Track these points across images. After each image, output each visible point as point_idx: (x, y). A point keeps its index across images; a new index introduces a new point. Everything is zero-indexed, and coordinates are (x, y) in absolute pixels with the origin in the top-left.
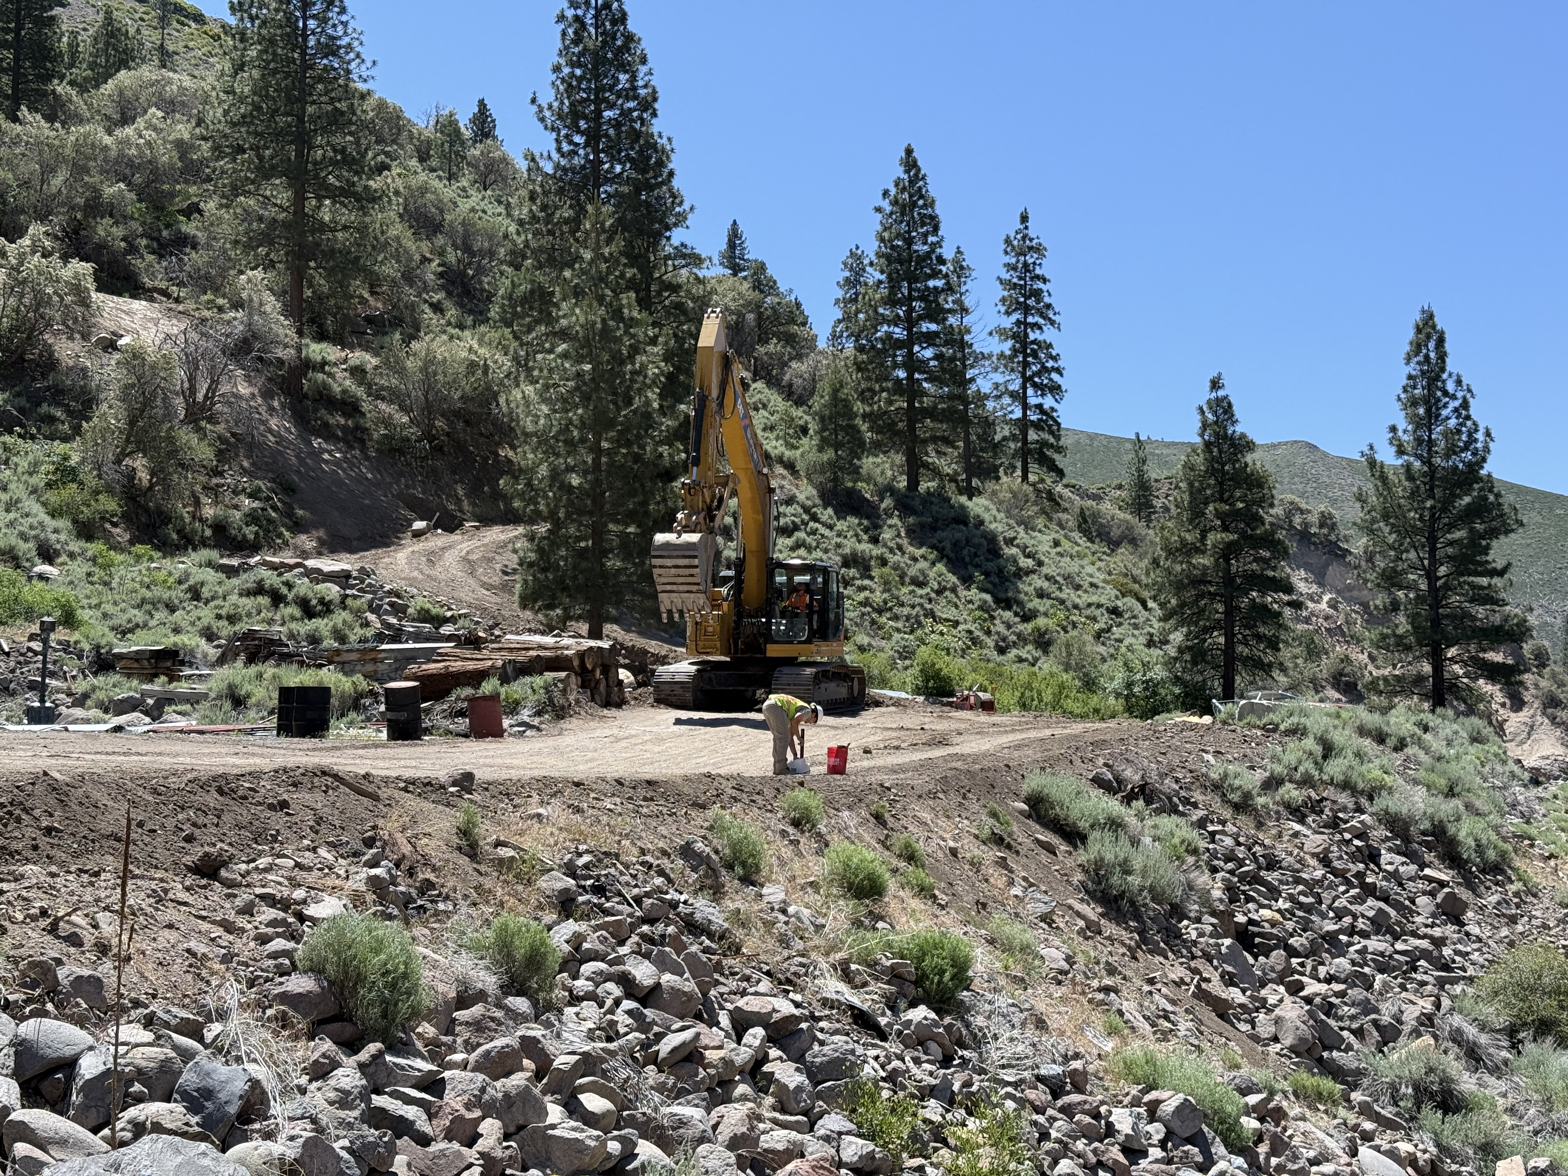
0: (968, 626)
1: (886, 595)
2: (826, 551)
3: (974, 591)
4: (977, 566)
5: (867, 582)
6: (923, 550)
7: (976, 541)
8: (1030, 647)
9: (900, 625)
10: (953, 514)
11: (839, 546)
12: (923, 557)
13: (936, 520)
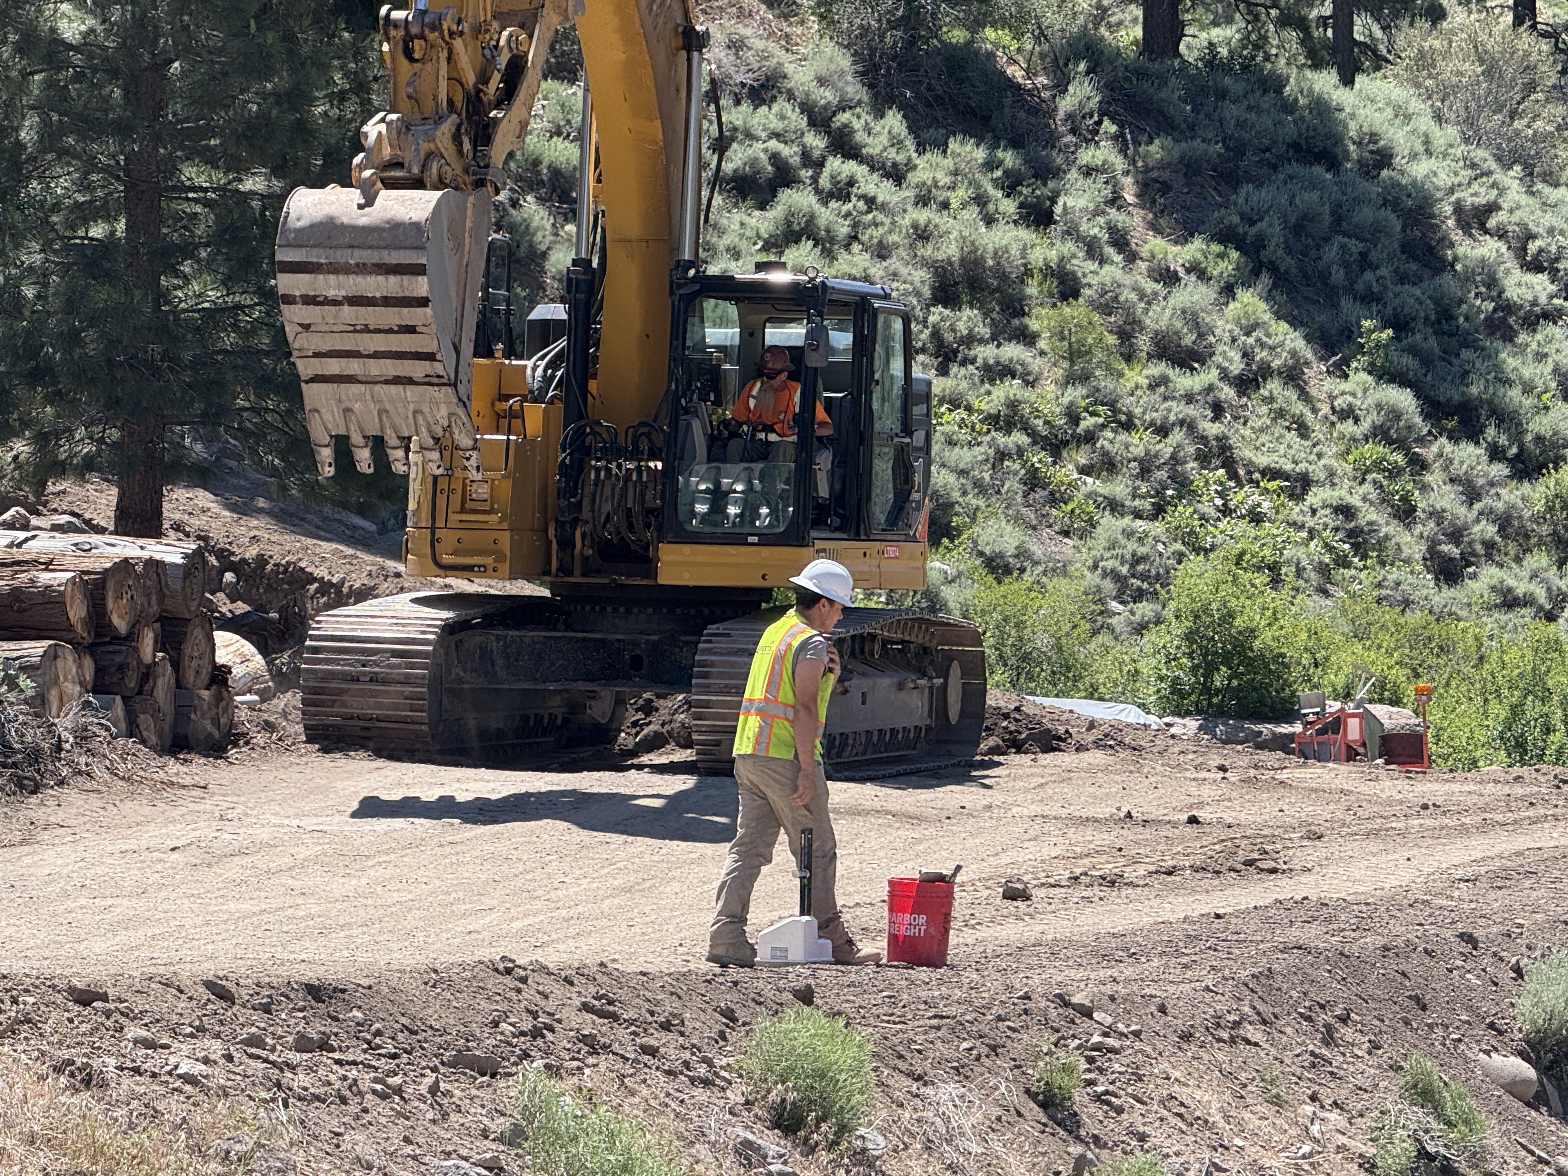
0: (1342, 494)
1: (1076, 394)
2: (882, 252)
3: (1360, 378)
4: (1369, 298)
5: (1012, 351)
6: (1195, 249)
7: (1366, 215)
8: (1539, 560)
9: (1119, 488)
10: (1289, 129)
11: (922, 234)
12: (1196, 269)
13: (1237, 149)
